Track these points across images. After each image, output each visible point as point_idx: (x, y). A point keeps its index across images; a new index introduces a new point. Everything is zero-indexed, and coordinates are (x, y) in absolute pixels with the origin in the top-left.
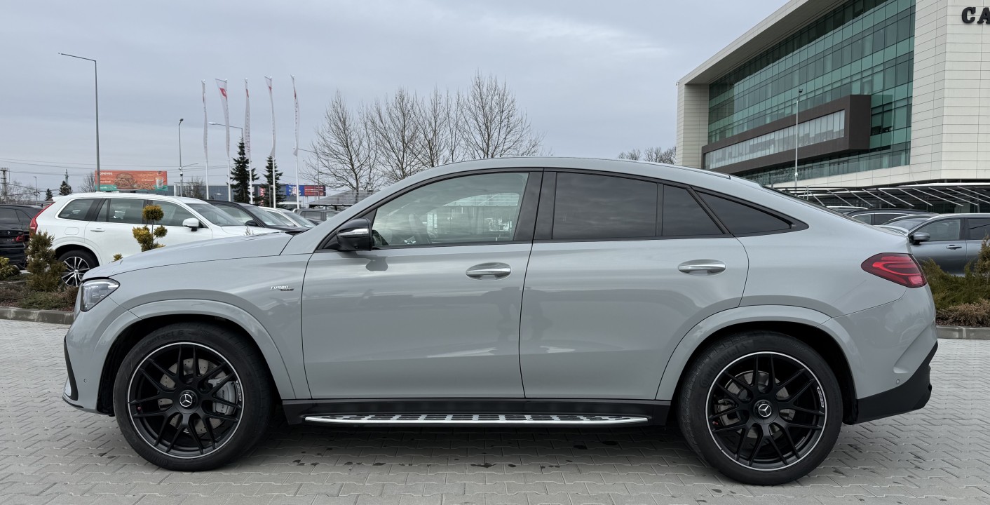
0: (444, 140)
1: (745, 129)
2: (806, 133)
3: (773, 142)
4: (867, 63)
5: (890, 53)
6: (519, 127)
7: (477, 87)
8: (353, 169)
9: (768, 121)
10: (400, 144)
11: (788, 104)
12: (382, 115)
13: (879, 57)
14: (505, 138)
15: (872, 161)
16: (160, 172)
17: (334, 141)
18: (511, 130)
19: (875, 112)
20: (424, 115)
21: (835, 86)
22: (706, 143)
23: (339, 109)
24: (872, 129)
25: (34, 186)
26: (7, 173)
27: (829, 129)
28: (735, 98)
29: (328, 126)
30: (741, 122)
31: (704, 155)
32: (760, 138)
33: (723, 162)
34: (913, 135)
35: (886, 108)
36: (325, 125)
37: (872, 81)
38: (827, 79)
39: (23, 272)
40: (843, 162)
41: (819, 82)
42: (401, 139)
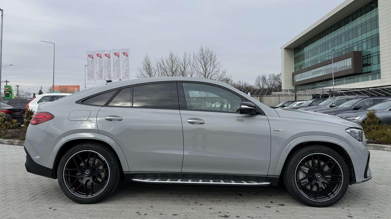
0: (188, 71)
1: (310, 66)
2: (335, 67)
3: (322, 70)
4: (359, 38)
5: (369, 34)
6: (218, 66)
7: (201, 51)
9: (319, 62)
10: (171, 73)
11: (327, 55)
12: (164, 62)
13: (364, 36)
14: (212, 70)
15: (364, 78)
16: (77, 86)
17: (145, 73)
18: (215, 67)
19: (364, 58)
20: (180, 62)
21: (346, 48)
22: (294, 71)
23: (147, 60)
24: (363, 65)
25: (29, 92)
26: (19, 87)
27: (345, 65)
28: (305, 54)
29: (143, 67)
30: (308, 63)
31: (293, 76)
32: (318, 69)
33: (301, 79)
34: (382, 67)
35: (369, 56)
36: (141, 66)
37: (362, 45)
38: (343, 45)
39: (22, 125)
40: (352, 78)
41: (340, 46)
42: (171, 71)
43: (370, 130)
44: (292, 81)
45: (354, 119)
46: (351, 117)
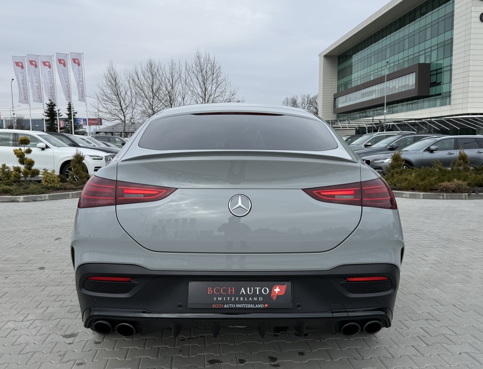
0: (178, 91)
1: (359, 84)
2: (393, 86)
3: (375, 91)
4: (428, 44)
5: (441, 38)
6: (223, 83)
7: (197, 59)
8: (122, 110)
9: (372, 79)
10: (151, 94)
12: (139, 76)
13: (435, 41)
14: (215, 91)
15: (431, 103)
17: (109, 92)
18: (219, 85)
19: (432, 73)
20: (165, 76)
21: (410, 57)
22: (336, 92)
23: (112, 72)
24: (431, 83)
27: (407, 83)
28: (353, 64)
29: (105, 82)
30: (356, 79)
31: (335, 99)
32: (367, 89)
33: (346, 103)
34: (453, 88)
35: (439, 71)
36: (103, 81)
37: (431, 54)
40: (415, 103)
41: (401, 55)
42: (151, 90)
43: (393, 175)
44: (333, 107)
45: (383, 162)
46: (379, 160)
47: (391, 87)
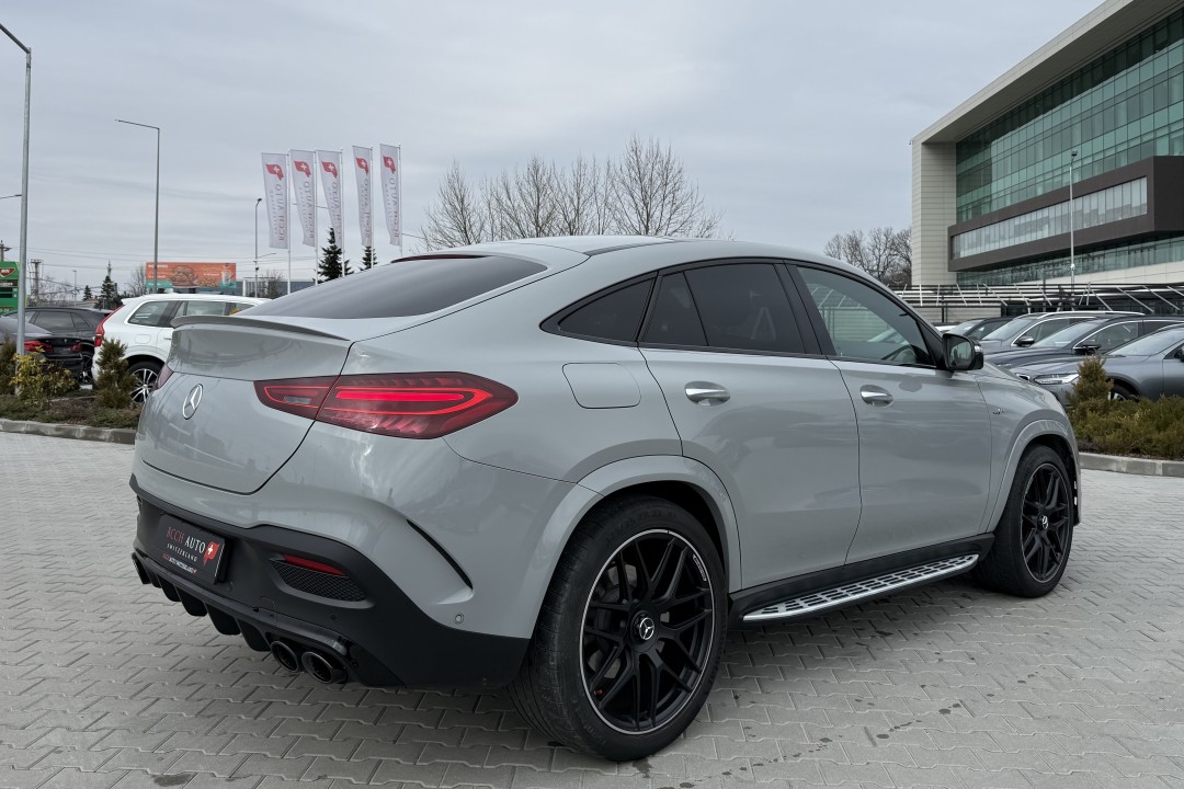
0: (589, 221)
1: (1008, 203)
2: (1093, 208)
3: (1047, 221)
6: (689, 203)
7: (632, 154)
9: (1040, 192)
10: (533, 227)
12: (511, 191)
14: (670, 219)
16: (226, 265)
17: (449, 225)
18: (677, 208)
20: (564, 190)
21: (1132, 144)
22: (955, 223)
23: (456, 184)
26: (40, 266)
27: (1127, 202)
28: (993, 161)
29: (441, 206)
30: (1002, 194)
31: (951, 238)
32: (1028, 216)
33: (979, 248)
36: (436, 203)
37: (1183, 138)
38: (1121, 135)
39: (83, 387)
40: (1148, 248)
41: (1109, 139)
42: (533, 220)
43: (1083, 414)
44: (946, 255)
45: (1060, 382)
46: (1050, 376)
47: (1087, 211)
